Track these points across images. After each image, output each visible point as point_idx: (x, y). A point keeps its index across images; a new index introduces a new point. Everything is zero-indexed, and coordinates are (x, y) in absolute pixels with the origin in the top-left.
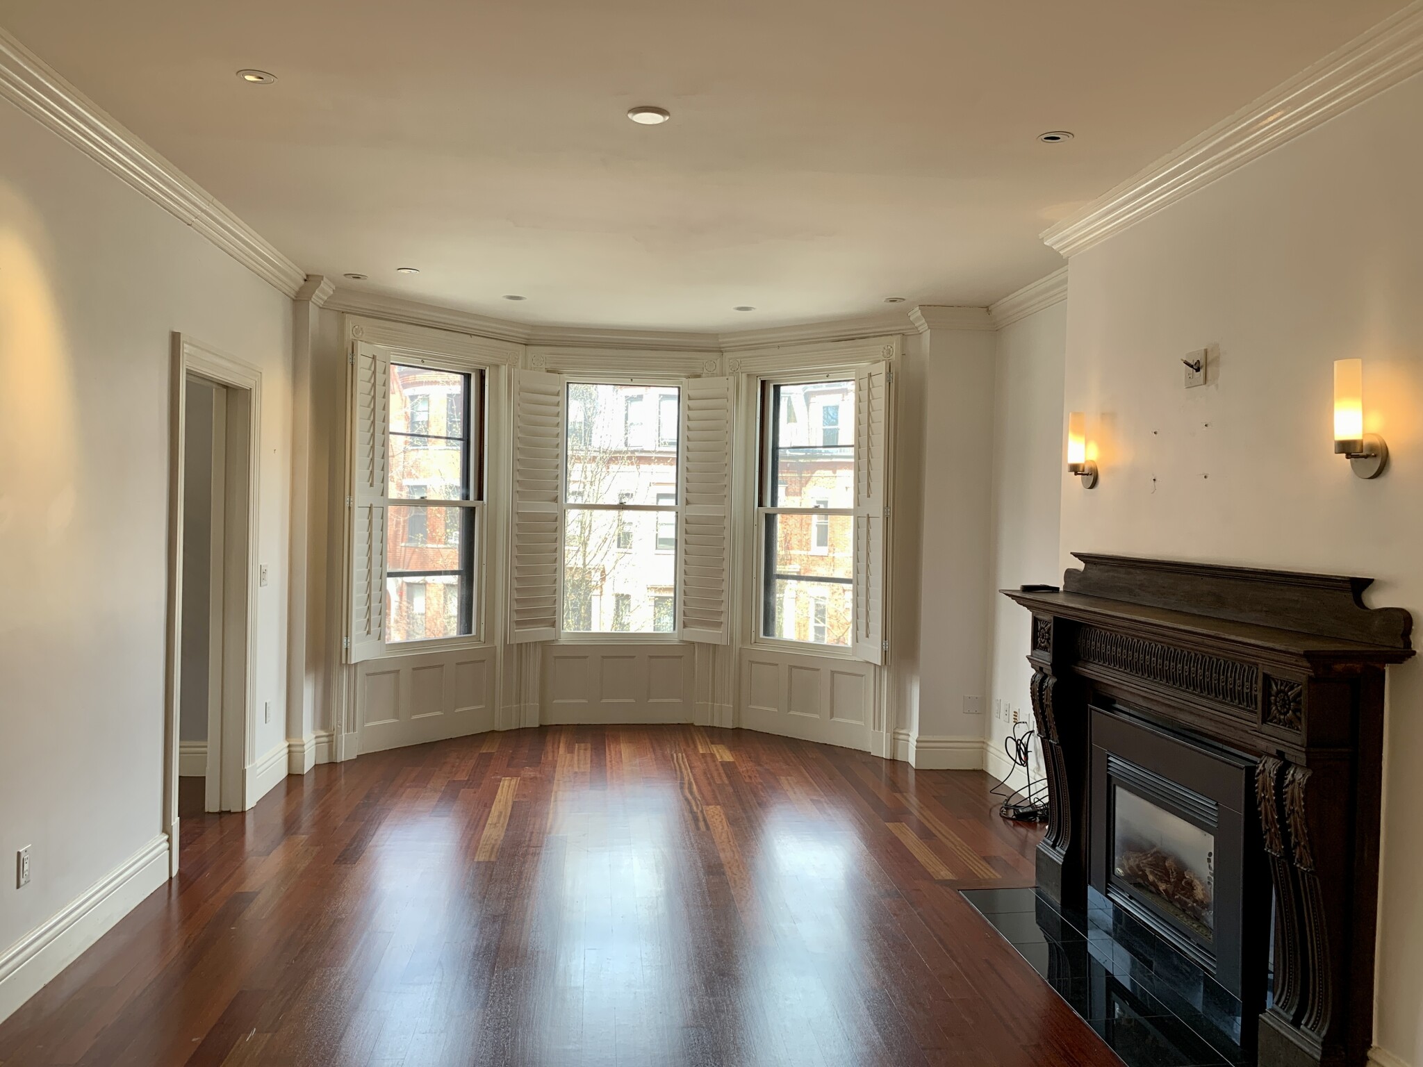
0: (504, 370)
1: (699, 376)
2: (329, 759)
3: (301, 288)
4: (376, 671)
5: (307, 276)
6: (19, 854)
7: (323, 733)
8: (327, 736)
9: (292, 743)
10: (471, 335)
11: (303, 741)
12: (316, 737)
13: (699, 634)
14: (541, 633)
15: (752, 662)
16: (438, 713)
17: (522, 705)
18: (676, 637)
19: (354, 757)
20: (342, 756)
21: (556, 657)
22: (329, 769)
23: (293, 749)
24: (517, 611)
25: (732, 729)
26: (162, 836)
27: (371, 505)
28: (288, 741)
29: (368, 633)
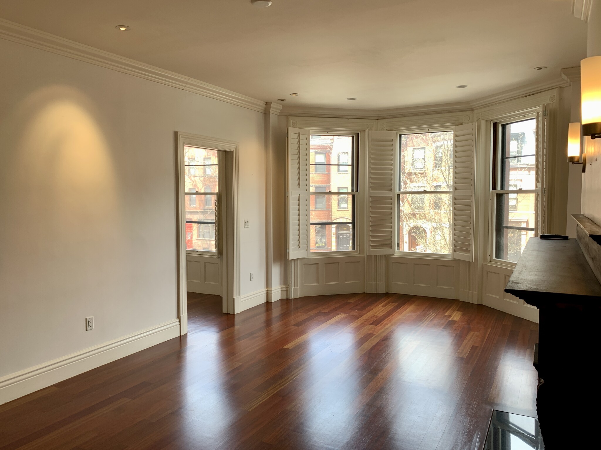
0: (367, 132)
1: (462, 124)
2: (287, 297)
3: (265, 108)
4: (307, 263)
5: (266, 103)
6: (86, 319)
7: (284, 287)
8: (286, 288)
9: (268, 289)
10: (348, 118)
11: (272, 289)
12: (281, 288)
13: (462, 256)
14: (385, 251)
15: (488, 272)
16: (338, 283)
17: (377, 283)
18: (451, 256)
19: (297, 297)
20: (292, 297)
21: (393, 263)
22: (286, 302)
23: (269, 292)
24: (371, 241)
25: (477, 305)
26: (176, 320)
27: (299, 195)
28: (267, 289)
29: (299, 247)
